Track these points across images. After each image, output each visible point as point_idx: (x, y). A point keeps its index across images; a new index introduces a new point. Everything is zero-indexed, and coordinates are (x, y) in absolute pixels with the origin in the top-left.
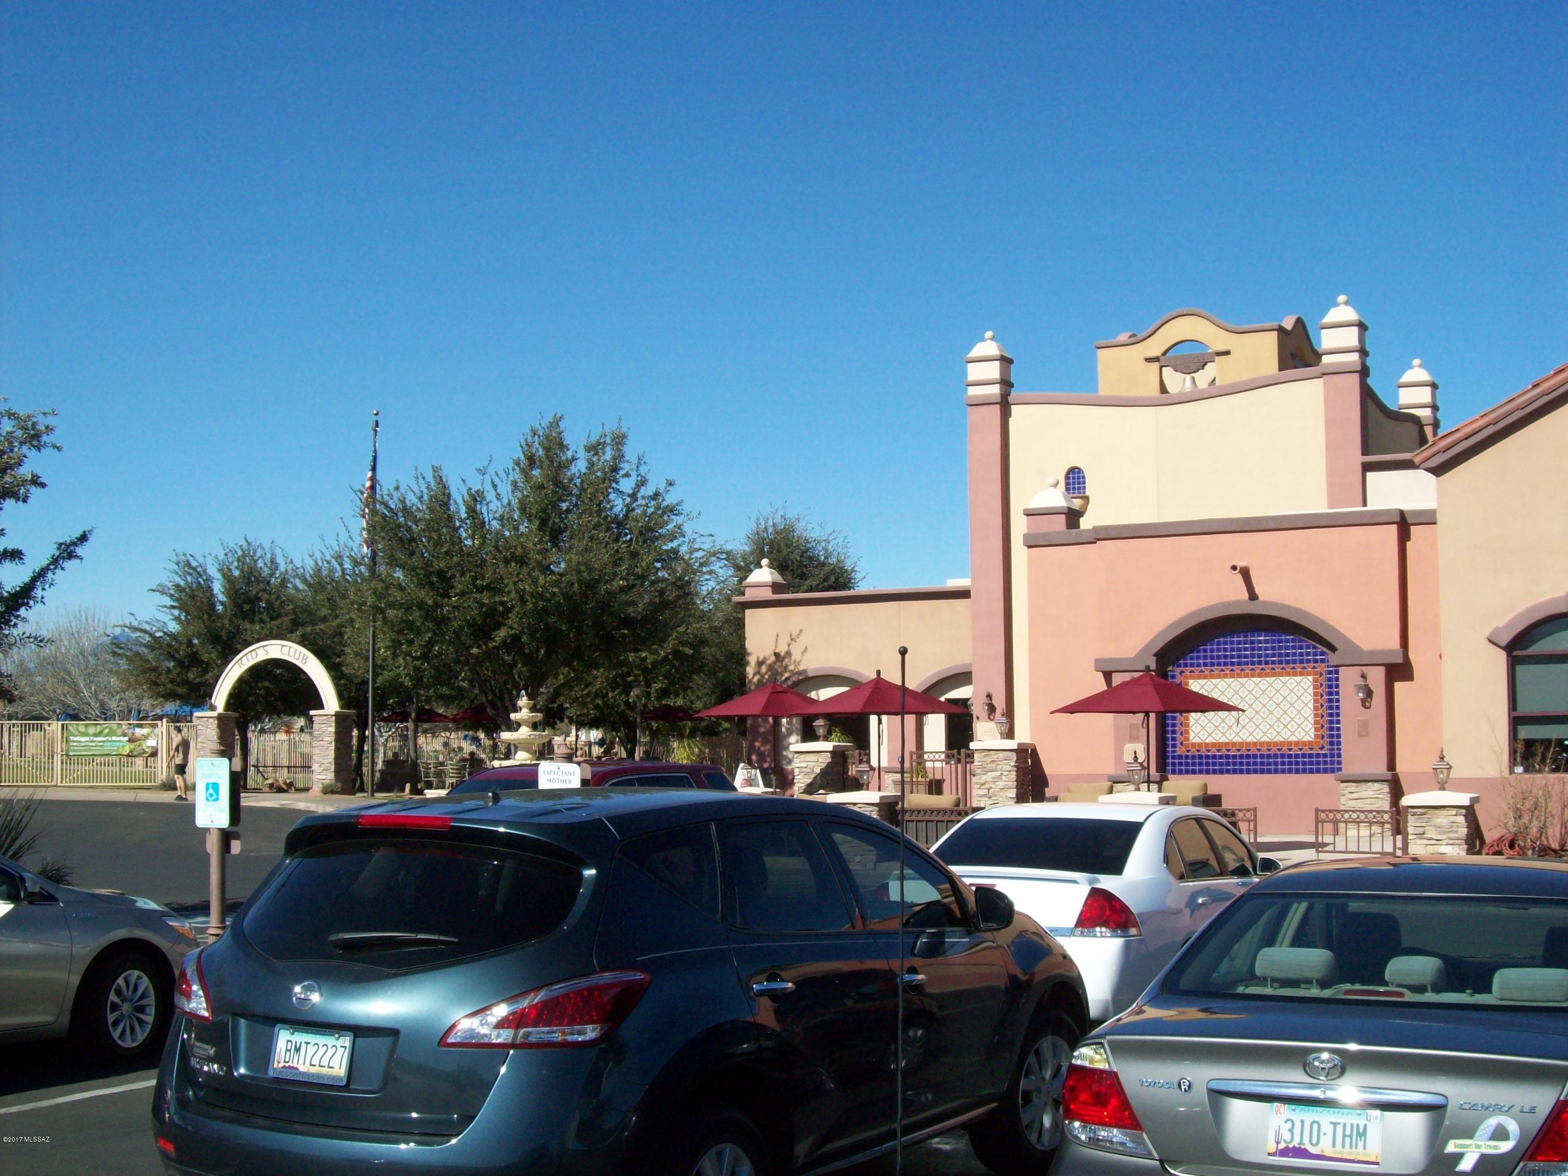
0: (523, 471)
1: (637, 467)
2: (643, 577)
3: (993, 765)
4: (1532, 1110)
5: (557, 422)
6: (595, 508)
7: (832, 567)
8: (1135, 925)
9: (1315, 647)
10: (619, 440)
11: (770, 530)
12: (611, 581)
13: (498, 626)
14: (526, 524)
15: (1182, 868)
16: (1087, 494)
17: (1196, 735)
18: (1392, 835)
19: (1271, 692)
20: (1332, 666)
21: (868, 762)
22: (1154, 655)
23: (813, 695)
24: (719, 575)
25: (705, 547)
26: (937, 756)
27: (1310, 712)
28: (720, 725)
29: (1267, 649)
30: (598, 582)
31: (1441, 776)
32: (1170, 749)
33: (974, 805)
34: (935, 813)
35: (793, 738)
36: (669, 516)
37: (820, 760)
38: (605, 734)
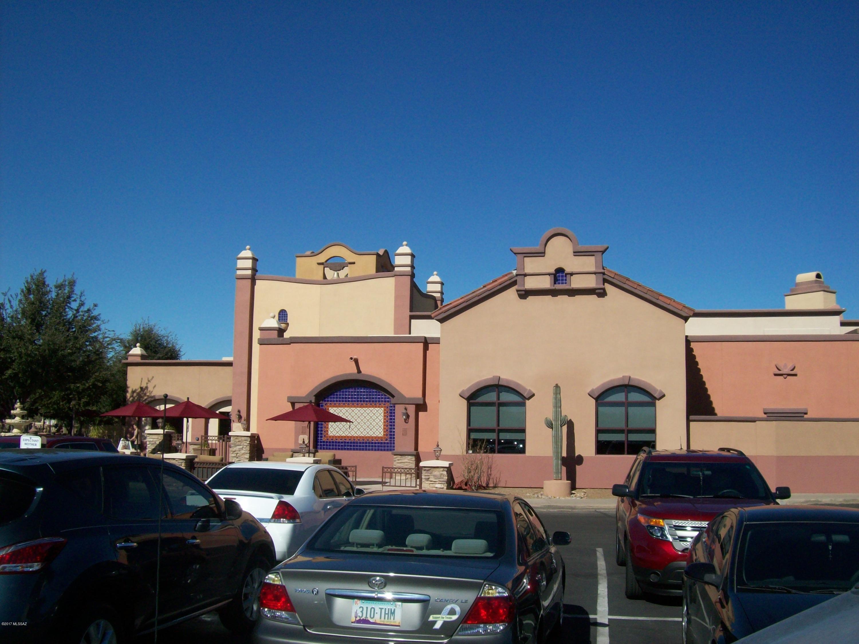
0: (25, 295)
1: (80, 297)
2: (80, 349)
3: (239, 443)
4: (466, 601)
5: (42, 273)
6: (58, 315)
7: (170, 348)
8: (299, 518)
9: (385, 395)
10: (72, 284)
11: (142, 330)
12: (64, 350)
13: (7, 368)
14: (24, 321)
15: (320, 492)
16: (288, 322)
17: (331, 432)
18: (415, 479)
19: (365, 414)
20: (392, 404)
21: (182, 439)
22: (314, 396)
23: (157, 408)
24: (117, 350)
25: (110, 336)
26: (214, 438)
27: (382, 424)
28: (113, 420)
29: (364, 395)
30: (58, 350)
31: (437, 454)
32: (320, 438)
33: (230, 461)
34: (212, 464)
35: (147, 427)
36: (94, 321)
37: (159, 438)
38: (58, 422)
